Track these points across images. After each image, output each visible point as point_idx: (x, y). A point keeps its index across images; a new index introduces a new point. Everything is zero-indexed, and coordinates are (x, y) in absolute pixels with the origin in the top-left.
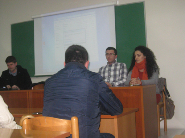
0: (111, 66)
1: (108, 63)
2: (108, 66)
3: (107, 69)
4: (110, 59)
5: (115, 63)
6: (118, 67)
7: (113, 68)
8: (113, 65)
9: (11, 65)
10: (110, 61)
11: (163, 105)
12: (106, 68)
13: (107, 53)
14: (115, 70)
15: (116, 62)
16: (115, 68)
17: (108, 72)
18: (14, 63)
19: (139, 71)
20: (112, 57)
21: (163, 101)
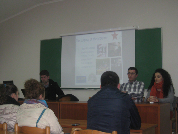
0: (131, 84)
1: (129, 81)
2: (129, 83)
3: (128, 86)
4: (131, 78)
5: (135, 82)
7: (133, 86)
8: (134, 83)
9: (44, 77)
11: (175, 121)
12: (127, 84)
13: (129, 72)
14: (135, 88)
15: (136, 81)
17: (129, 89)
18: (47, 76)
19: (157, 90)
20: (133, 76)
21: (175, 118)
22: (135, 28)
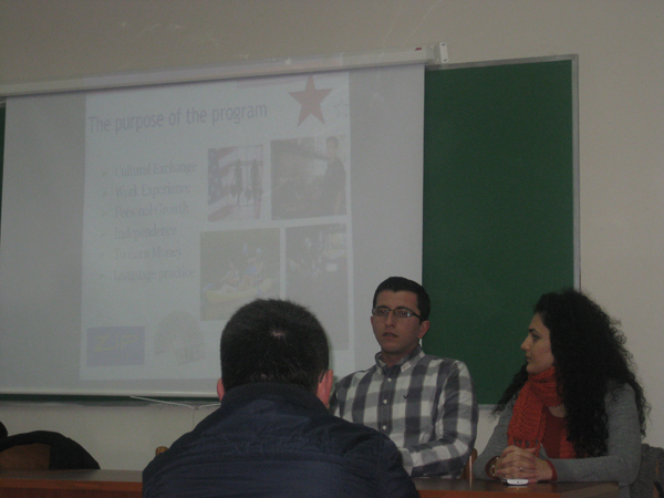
0: (393, 372)
1: (378, 357)
2: (379, 371)
3: (375, 387)
4: (395, 336)
5: (416, 360)
6: (430, 381)
7: (403, 383)
8: (407, 367)
10: (393, 345)
12: (367, 380)
13: (379, 304)
14: (414, 395)
15: (422, 355)
16: (412, 382)
17: (381, 404)
20: (404, 326)
22: (422, 56)
